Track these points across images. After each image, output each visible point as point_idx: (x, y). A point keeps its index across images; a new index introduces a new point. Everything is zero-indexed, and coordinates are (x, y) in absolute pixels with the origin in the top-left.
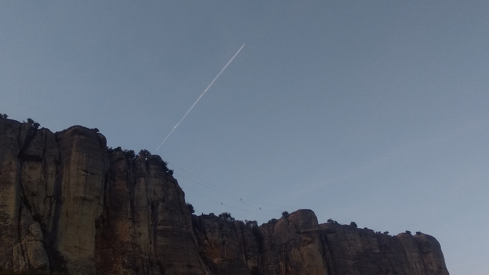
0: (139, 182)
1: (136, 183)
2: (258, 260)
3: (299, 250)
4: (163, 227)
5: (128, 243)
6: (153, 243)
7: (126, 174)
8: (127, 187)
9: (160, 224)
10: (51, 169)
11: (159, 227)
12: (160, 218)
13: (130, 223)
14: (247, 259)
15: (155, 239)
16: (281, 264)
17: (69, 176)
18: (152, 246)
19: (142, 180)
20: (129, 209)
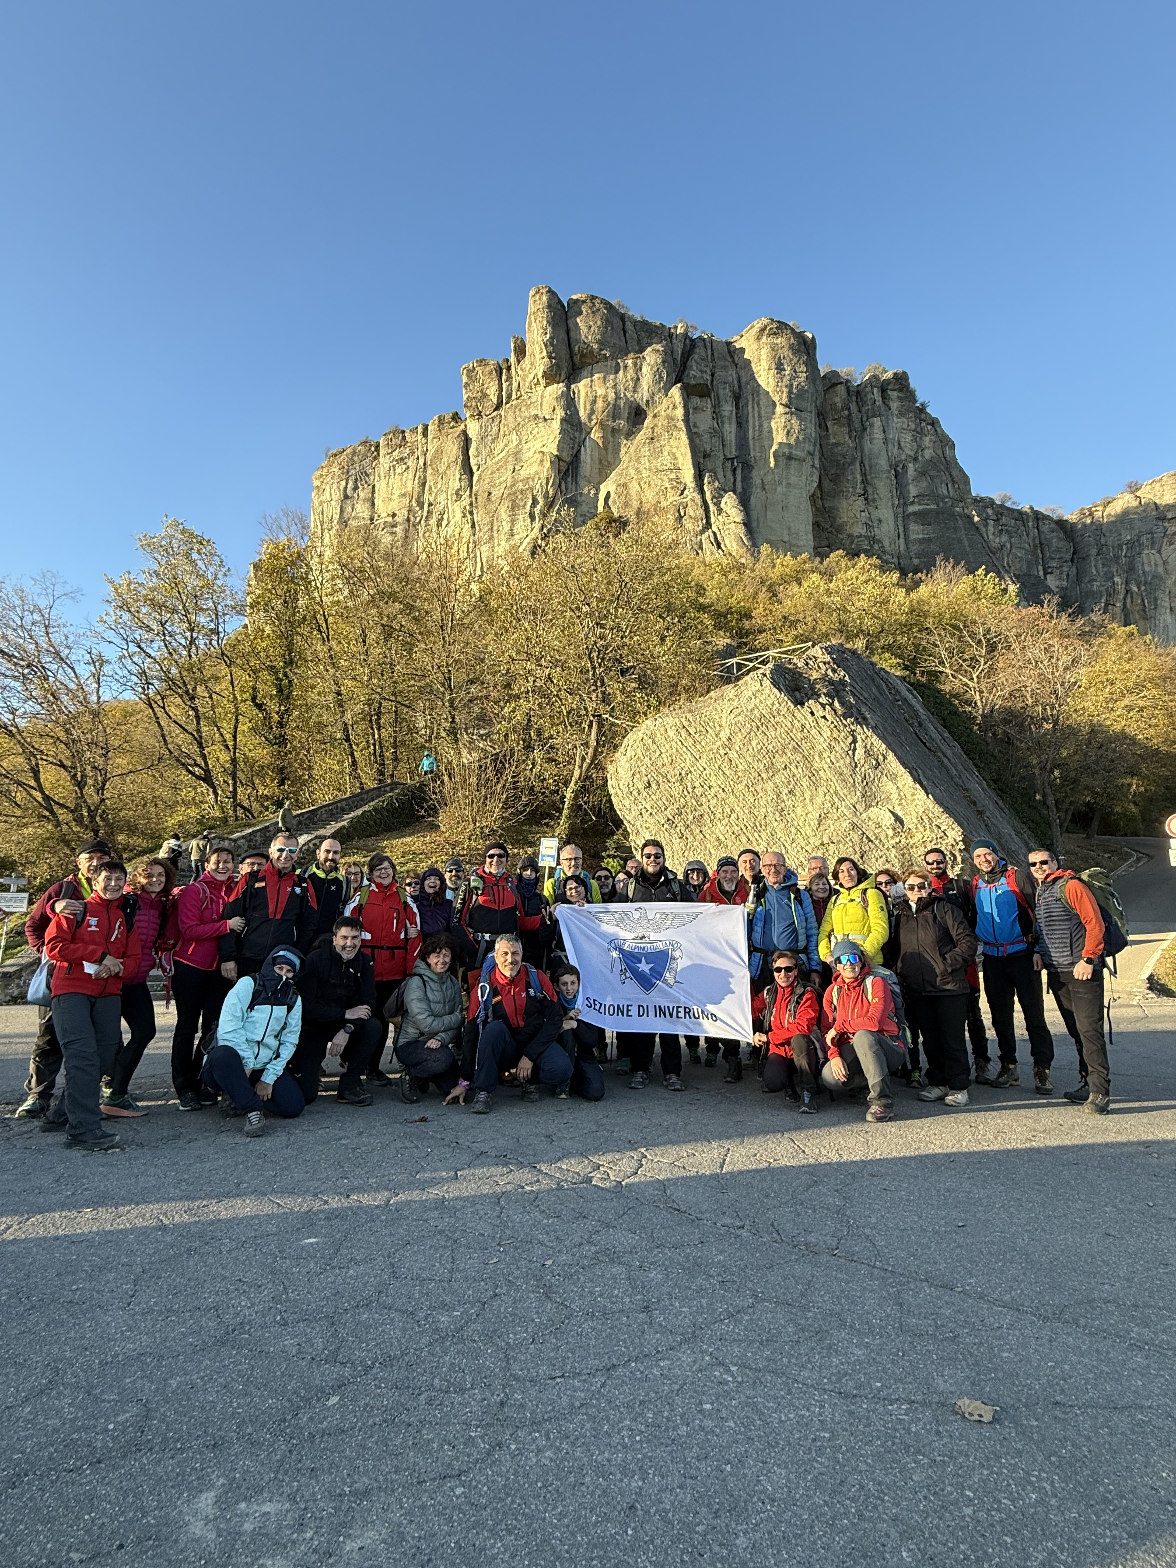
0: (872, 425)
1: (865, 429)
2: (1068, 575)
3: (1159, 552)
4: (921, 507)
5: (861, 536)
6: (902, 536)
7: (846, 412)
8: (850, 438)
9: (913, 503)
10: (728, 408)
11: (911, 509)
12: (913, 491)
13: (861, 502)
14: (1045, 574)
15: (906, 530)
16: (1116, 579)
17: (760, 416)
18: (902, 540)
19: (877, 422)
20: (859, 477)
